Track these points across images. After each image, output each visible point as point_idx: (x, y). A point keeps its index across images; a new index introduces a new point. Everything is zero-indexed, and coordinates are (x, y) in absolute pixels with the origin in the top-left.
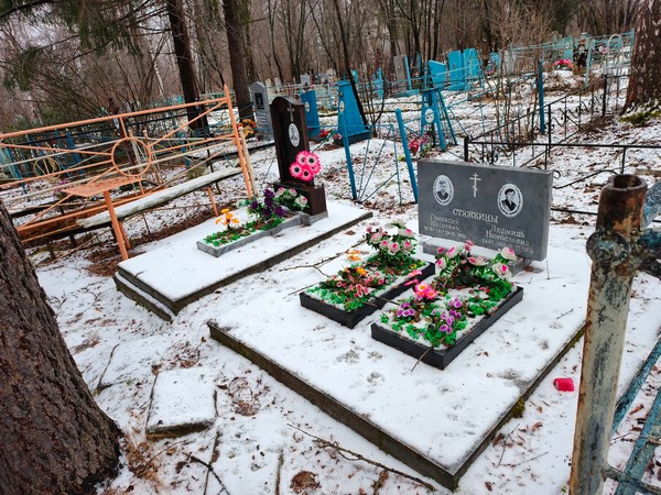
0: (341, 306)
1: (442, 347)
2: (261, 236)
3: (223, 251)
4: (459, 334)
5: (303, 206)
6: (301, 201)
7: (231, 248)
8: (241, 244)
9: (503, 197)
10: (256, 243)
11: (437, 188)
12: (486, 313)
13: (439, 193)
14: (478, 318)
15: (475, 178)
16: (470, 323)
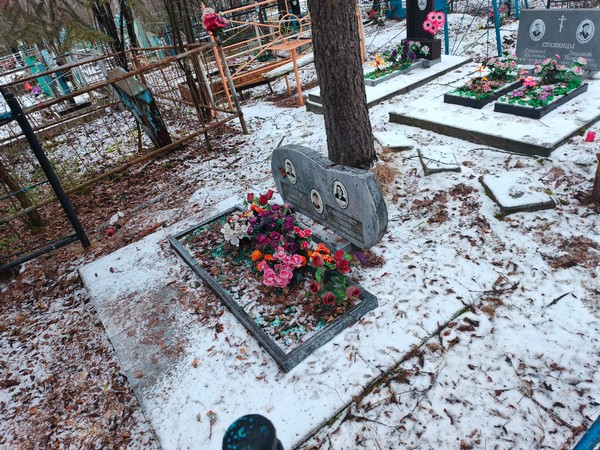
0: (474, 97)
1: (540, 107)
2: (399, 74)
3: (378, 82)
4: (550, 102)
5: (426, 53)
6: (425, 50)
7: (382, 81)
8: (388, 79)
9: (580, 30)
10: (396, 78)
11: (533, 28)
12: (565, 93)
13: (534, 33)
14: (560, 96)
15: (563, 19)
16: (555, 98)
